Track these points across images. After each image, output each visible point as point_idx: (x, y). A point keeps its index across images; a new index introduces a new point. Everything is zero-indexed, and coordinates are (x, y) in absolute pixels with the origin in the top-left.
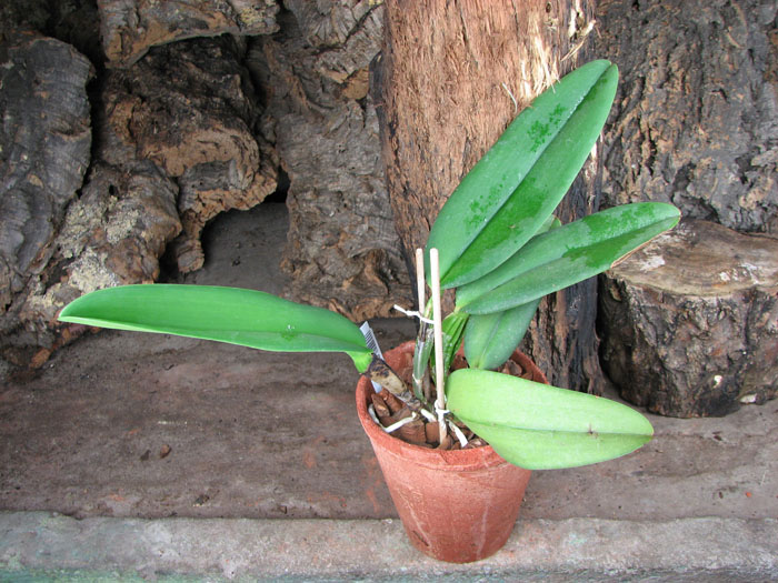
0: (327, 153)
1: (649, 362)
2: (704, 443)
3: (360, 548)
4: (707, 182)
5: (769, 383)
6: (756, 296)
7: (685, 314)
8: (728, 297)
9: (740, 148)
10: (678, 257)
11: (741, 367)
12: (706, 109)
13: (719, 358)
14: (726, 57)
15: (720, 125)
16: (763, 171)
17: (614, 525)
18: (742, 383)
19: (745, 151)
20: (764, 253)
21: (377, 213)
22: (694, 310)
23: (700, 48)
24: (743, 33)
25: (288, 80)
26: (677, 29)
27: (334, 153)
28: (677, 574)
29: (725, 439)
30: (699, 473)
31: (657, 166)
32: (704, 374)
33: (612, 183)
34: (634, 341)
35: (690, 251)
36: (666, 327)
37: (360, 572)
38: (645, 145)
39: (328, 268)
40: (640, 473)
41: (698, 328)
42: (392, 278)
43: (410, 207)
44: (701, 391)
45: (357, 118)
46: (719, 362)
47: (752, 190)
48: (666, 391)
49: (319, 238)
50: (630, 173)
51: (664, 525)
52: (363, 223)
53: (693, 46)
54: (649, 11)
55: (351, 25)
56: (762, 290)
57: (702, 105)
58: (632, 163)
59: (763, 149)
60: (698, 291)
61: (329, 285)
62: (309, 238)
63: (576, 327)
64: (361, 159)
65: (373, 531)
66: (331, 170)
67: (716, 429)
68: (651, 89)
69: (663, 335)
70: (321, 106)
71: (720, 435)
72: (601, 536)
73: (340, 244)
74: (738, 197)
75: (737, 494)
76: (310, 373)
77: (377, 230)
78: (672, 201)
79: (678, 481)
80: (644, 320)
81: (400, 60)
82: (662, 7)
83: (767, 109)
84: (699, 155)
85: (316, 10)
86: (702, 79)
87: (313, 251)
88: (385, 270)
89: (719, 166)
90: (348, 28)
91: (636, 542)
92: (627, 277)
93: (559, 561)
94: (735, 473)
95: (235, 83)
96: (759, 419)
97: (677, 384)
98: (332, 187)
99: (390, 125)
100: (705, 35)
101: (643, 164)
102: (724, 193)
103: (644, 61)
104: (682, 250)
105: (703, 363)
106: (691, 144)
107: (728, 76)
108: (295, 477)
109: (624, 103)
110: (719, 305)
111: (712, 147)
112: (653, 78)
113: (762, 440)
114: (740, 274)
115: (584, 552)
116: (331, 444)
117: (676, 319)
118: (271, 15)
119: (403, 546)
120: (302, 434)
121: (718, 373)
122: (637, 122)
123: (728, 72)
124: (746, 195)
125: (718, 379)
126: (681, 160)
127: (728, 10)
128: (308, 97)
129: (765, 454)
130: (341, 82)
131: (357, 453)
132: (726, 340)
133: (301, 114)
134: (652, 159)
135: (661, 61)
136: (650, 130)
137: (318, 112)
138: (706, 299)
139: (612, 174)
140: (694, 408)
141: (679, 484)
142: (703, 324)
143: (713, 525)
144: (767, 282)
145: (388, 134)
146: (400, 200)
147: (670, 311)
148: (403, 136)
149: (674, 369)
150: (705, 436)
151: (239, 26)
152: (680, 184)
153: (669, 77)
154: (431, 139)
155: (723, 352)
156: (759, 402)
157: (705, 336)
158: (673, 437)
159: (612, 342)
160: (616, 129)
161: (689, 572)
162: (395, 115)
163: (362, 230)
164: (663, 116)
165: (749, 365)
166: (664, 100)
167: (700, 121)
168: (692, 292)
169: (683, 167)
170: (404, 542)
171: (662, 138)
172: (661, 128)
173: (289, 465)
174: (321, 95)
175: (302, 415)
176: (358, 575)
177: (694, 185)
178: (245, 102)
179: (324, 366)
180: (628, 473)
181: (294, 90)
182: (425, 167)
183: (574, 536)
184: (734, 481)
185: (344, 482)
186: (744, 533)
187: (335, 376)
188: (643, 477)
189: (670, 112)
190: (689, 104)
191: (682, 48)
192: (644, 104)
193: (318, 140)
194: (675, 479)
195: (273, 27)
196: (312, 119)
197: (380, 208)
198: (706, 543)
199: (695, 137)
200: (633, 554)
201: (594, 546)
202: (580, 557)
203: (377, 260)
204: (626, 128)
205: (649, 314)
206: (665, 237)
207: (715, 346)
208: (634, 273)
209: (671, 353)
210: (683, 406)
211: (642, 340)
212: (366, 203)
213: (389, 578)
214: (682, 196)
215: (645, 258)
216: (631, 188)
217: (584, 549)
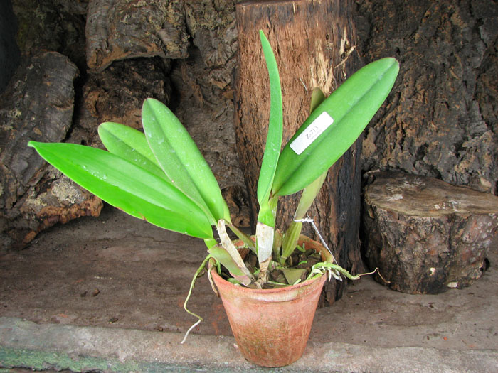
0: (212, 130)
1: (390, 258)
2: (422, 309)
3: (202, 350)
4: (435, 155)
5: (465, 275)
6: (455, 219)
7: (412, 227)
8: (437, 218)
9: (456, 137)
10: (412, 195)
11: (446, 263)
12: (436, 113)
13: (433, 257)
14: (449, 84)
15: (444, 122)
16: (469, 151)
17: (358, 347)
18: (448, 274)
19: (460, 139)
20: (464, 196)
21: (238, 165)
22: (416, 224)
23: (435, 78)
24: (460, 70)
25: (193, 87)
26: (421, 66)
27: (216, 131)
29: (435, 307)
30: (417, 325)
31: (406, 145)
32: (424, 266)
33: (378, 153)
34: (382, 243)
35: (419, 192)
36: (400, 235)
37: (200, 363)
38: (399, 132)
41: (419, 236)
42: (243, 203)
43: (248, 152)
44: (422, 277)
45: (231, 110)
46: (432, 259)
47: (462, 161)
48: (401, 276)
50: (389, 148)
51: (389, 350)
52: (229, 170)
53: (431, 76)
54: (405, 55)
55: (230, 55)
56: (459, 215)
57: (434, 111)
58: (390, 142)
59: (470, 137)
60: (419, 213)
63: (343, 229)
64: (231, 134)
65: (211, 341)
66: (214, 140)
67: (431, 301)
68: (404, 99)
69: (399, 240)
70: (211, 103)
71: (433, 305)
72: (349, 353)
74: (454, 165)
75: (438, 338)
76: (189, 256)
77: (237, 175)
78: (414, 166)
80: (387, 230)
81: (244, 64)
82: (413, 53)
83: (474, 116)
84: (431, 140)
85: (211, 46)
86: (435, 95)
88: (240, 198)
89: (443, 147)
90: (227, 56)
91: (370, 358)
92: (378, 204)
93: (321, 365)
94: (438, 326)
95: (160, 85)
96: (458, 297)
97: (407, 272)
98: (213, 150)
99: (238, 103)
100: (438, 70)
101: (397, 143)
102: (445, 162)
103: (401, 83)
104: (415, 192)
105: (423, 259)
106: (427, 133)
107: (451, 95)
108: (171, 311)
109: (388, 107)
110: (432, 222)
111: (439, 135)
112: (405, 93)
113: (459, 309)
114: (447, 206)
115: (337, 362)
117: (406, 230)
118: (185, 47)
119: (227, 350)
120: (179, 289)
121: (433, 266)
122: (395, 118)
123: (450, 92)
124: (459, 164)
125: (433, 270)
126: (420, 142)
127: (452, 57)
128: (204, 97)
129: (459, 317)
130: (222, 88)
131: (210, 302)
132: (438, 245)
133: (199, 107)
134: (403, 140)
135: (411, 84)
136: (402, 123)
137: (209, 107)
138: (424, 218)
139: (378, 148)
140: (418, 288)
141: (403, 330)
142: (423, 234)
143: (418, 351)
144: (463, 211)
145: (237, 108)
146: (242, 148)
147: (403, 224)
148: (245, 109)
149: (405, 262)
150: (424, 305)
151: (165, 52)
152: (420, 157)
153: (415, 93)
154: (259, 110)
155: (435, 253)
156: (460, 287)
157: (424, 241)
158: (404, 304)
159: (370, 245)
160: (382, 121)
162: (241, 97)
163: (228, 174)
164: (410, 115)
165: (452, 263)
166: (411, 106)
167: (432, 120)
168: (417, 214)
169: (422, 146)
170: (229, 348)
171: (409, 128)
172: (408, 123)
173: (169, 305)
174: (212, 96)
175: (181, 279)
176: (198, 365)
177: (428, 157)
178: (165, 96)
179: (198, 253)
180: (373, 322)
181: (196, 93)
182: (256, 127)
183: (332, 352)
184: (437, 331)
186: (437, 357)
188: (382, 325)
189: (414, 113)
190: (427, 109)
191: (424, 77)
192: (399, 108)
193: (208, 123)
194: (401, 327)
195: (185, 55)
196: (205, 111)
198: (412, 361)
199: (429, 128)
200: (366, 364)
201: (343, 358)
202: (334, 364)
203: (235, 192)
204: (388, 122)
205: (391, 226)
206: (406, 185)
207: (430, 248)
208: (383, 202)
209: (403, 252)
210: (411, 286)
211: (386, 243)
212: (231, 159)
213: (217, 368)
214: (420, 163)
215: (391, 194)
216: (389, 156)
217: (337, 359)
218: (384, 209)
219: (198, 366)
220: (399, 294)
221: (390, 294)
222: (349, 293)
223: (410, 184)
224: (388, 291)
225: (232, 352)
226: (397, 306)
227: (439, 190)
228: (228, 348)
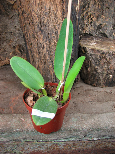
0: (9, 24)
1: (92, 71)
2: (108, 94)
4: (105, 29)
7: (103, 55)
8: (114, 51)
9: (112, 22)
10: (100, 43)
13: (112, 70)
15: (108, 15)
17: (85, 115)
21: (20, 36)
22: (106, 54)
27: (11, 24)
28: (106, 130)
29: (113, 93)
30: (107, 101)
31: (93, 24)
32: (108, 74)
33: (81, 28)
34: (89, 65)
35: (102, 42)
36: (98, 60)
38: (90, 19)
39: (6, 50)
40: (91, 102)
41: (107, 60)
42: (23, 52)
43: (24, 18)
44: (107, 79)
45: (17, 14)
46: (111, 71)
48: (97, 79)
49: (5, 43)
50: (86, 25)
51: (100, 115)
52: (16, 38)
57: (103, 11)
58: (86, 23)
60: (106, 49)
61: (7, 54)
62: (3, 43)
64: (17, 24)
65: (9, 118)
66: (10, 27)
67: (111, 90)
68: (91, 5)
69: (97, 62)
70: (8, 12)
72: (82, 118)
73: (10, 43)
74: (112, 33)
77: (20, 40)
78: (96, 34)
79: (102, 103)
80: (91, 58)
84: (103, 22)
86: (103, 5)
87: (3, 46)
88: (21, 50)
89: (108, 25)
91: (92, 120)
93: (69, 126)
97: (100, 77)
98: (10, 31)
101: (89, 24)
102: (109, 32)
105: (107, 71)
106: (101, 20)
107: (110, 4)
110: (112, 53)
111: (106, 20)
112: (92, 3)
116: (2, 94)
117: (100, 57)
119: (18, 122)
121: (111, 74)
122: (87, 13)
123: (109, 3)
125: (111, 76)
126: (99, 23)
128: (5, 10)
130: (12, 4)
131: (9, 97)
133: (3, 15)
134: (91, 23)
136: (91, 15)
137: (8, 14)
138: (109, 51)
139: (81, 26)
140: (104, 84)
141: (102, 104)
142: (108, 59)
147: (99, 55)
149: (99, 73)
150: (108, 92)
152: (98, 30)
153: (95, 3)
155: (113, 68)
157: (108, 63)
158: (99, 92)
160: (82, 15)
161: (109, 129)
163: (16, 40)
164: (94, 12)
166: (94, 8)
167: (103, 14)
168: (105, 50)
169: (99, 25)
171: (94, 18)
172: (93, 15)
174: (8, 9)
177: (102, 29)
179: (4, 75)
180: (88, 101)
181: (2, 8)
183: (73, 119)
185: (4, 104)
187: (6, 77)
189: (96, 11)
190: (100, 10)
192: (89, 9)
193: (7, 21)
194: (101, 103)
196: (6, 16)
197: (21, 35)
199: (102, 18)
200: (92, 124)
201: (80, 121)
202: (75, 125)
203: (19, 47)
204: (85, 15)
205: (93, 56)
206: (95, 40)
207: (111, 66)
208: (88, 46)
209: (99, 68)
210: (101, 84)
211: (91, 64)
212: (18, 34)
213: (13, 133)
214: (99, 33)
215: (91, 43)
216: (86, 29)
217: (77, 122)
218: (90, 48)
219: (2, 132)
220: (96, 88)
221: (92, 88)
222: (74, 88)
223: (97, 40)
224: (91, 87)
225: (21, 123)
226: (97, 93)
227: (110, 41)
228: (18, 120)
